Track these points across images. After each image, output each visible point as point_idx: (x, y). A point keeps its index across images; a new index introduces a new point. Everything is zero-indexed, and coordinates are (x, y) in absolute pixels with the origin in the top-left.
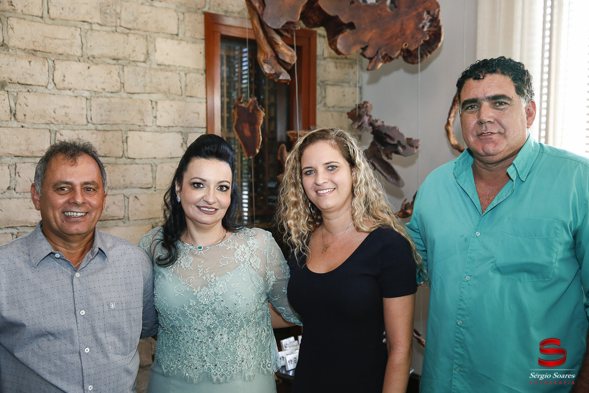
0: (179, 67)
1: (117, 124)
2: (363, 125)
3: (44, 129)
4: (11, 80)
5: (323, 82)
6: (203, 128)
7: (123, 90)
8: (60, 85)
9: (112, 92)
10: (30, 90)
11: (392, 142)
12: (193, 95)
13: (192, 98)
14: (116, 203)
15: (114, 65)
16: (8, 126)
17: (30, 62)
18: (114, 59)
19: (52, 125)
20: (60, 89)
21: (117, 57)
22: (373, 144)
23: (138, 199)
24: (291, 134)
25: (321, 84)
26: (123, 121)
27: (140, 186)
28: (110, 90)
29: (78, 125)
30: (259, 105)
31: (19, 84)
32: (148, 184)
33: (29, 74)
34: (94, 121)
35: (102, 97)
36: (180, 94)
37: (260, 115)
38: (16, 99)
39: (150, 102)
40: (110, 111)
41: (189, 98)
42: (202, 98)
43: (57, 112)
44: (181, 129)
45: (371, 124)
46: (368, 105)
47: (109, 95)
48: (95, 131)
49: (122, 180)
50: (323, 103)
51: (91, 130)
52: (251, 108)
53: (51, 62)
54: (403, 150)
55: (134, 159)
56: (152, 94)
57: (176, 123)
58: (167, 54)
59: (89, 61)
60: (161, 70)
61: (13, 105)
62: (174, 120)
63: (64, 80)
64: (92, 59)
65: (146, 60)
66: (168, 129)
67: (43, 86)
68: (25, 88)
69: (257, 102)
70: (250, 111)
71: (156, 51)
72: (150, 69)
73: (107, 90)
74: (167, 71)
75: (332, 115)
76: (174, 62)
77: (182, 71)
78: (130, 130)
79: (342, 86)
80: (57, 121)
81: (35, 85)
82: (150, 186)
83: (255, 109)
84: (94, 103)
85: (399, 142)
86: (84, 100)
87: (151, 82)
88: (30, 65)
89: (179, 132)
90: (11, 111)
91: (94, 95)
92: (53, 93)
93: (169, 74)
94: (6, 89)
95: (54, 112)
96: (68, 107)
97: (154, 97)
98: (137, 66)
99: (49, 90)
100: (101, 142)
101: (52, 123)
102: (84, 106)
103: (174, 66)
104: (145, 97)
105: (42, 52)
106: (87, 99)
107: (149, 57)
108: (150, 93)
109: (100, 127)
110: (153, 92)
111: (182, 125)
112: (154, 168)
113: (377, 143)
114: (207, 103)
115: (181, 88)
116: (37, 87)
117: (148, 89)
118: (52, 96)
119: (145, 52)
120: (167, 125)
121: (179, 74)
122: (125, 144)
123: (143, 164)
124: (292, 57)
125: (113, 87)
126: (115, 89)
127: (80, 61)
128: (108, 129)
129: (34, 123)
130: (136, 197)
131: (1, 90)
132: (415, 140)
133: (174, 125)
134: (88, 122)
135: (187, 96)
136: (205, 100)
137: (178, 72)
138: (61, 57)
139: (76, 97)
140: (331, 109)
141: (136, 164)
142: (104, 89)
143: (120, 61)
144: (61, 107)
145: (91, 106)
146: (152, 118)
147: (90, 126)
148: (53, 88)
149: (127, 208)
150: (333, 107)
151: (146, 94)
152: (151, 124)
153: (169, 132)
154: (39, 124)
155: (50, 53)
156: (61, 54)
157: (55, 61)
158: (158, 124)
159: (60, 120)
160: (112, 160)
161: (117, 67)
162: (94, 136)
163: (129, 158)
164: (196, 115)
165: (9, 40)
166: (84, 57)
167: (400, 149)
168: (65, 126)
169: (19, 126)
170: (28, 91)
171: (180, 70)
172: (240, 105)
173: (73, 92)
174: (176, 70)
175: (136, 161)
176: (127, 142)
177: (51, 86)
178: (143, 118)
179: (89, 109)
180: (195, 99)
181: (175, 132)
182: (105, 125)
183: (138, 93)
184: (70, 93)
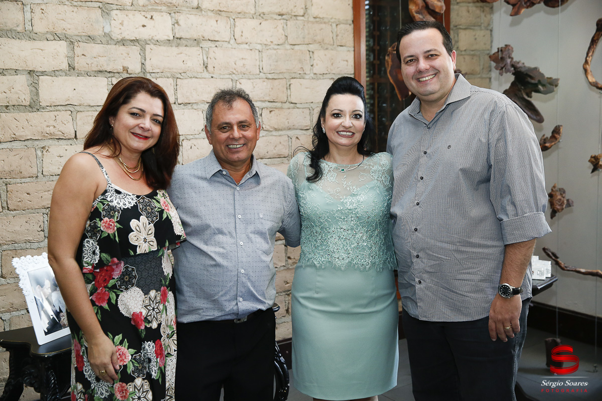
0: (331, 19)
1: (282, 73)
2: (506, 66)
3: (228, 78)
4: (204, 38)
5: (456, 26)
7: (286, 41)
8: (239, 41)
9: (278, 45)
10: (217, 46)
11: (533, 81)
12: (343, 44)
13: (342, 47)
14: (282, 143)
15: (280, 20)
16: (202, 77)
17: (217, 21)
18: (279, 15)
19: (234, 75)
20: (239, 44)
21: (282, 13)
22: (513, 84)
23: (299, 140)
25: (455, 28)
26: (287, 70)
27: (300, 127)
28: (277, 43)
29: (253, 74)
31: (210, 40)
32: (307, 126)
33: (216, 31)
34: (265, 70)
35: (270, 49)
36: (332, 43)
38: (208, 53)
39: (308, 52)
40: (277, 62)
41: (339, 47)
42: (350, 47)
43: (237, 64)
44: (333, 76)
45: (513, 66)
46: (510, 48)
47: (276, 47)
48: (266, 80)
49: (286, 123)
51: (262, 78)
53: (232, 20)
54: (543, 88)
55: (296, 104)
56: (310, 45)
57: (329, 70)
58: (322, 7)
59: (261, 18)
60: (317, 22)
61: (205, 59)
62: (327, 67)
63: (242, 36)
64: (262, 15)
65: (305, 14)
66: (323, 76)
67: (226, 41)
68: (214, 44)
71: (312, 5)
72: (308, 22)
73: (275, 42)
74: (321, 23)
75: (464, 58)
76: (327, 14)
77: (333, 23)
78: (292, 78)
79: (473, 29)
80: (237, 71)
81: (221, 41)
82: (308, 128)
84: (265, 55)
85: (540, 82)
86: (257, 52)
87: (309, 34)
88: (217, 24)
89: (332, 78)
90: (204, 65)
91: (264, 47)
92: (234, 47)
93: (323, 26)
94: (201, 46)
95: (235, 64)
96: (245, 59)
97: (311, 47)
98: (297, 20)
99: (231, 45)
100: (270, 89)
101: (234, 74)
102: (257, 57)
103: (327, 18)
104: (304, 48)
105: (226, 12)
106: (259, 51)
107: (306, 11)
108: (308, 44)
109: (270, 76)
110: (311, 43)
111: (334, 72)
112: (312, 111)
113: (517, 83)
114: (354, 51)
115: (333, 38)
116: (222, 43)
117: (307, 41)
118: (234, 50)
119: (304, 7)
120: (322, 73)
121: (331, 25)
122: (289, 90)
123: (303, 108)
124: (441, 7)
125: (279, 39)
126: (281, 42)
127: (253, 18)
128: (275, 77)
129: (220, 74)
130: (297, 138)
131: (197, 46)
132: (555, 79)
133: (328, 73)
134: (260, 72)
135: (338, 46)
136: (353, 49)
137: (330, 23)
138: (240, 16)
139: (251, 50)
140: (463, 53)
141: (298, 108)
142: (272, 42)
143: (284, 17)
144: (240, 59)
145: (262, 57)
146: (310, 66)
147: (262, 75)
148: (234, 42)
149: (290, 148)
150: (465, 50)
151: (305, 45)
152: (309, 73)
153: (323, 79)
154: (224, 75)
155: (231, 12)
156: (239, 13)
157: (236, 19)
158: (314, 72)
159: (239, 71)
160: (279, 105)
161: (282, 21)
162: (265, 83)
163: (292, 103)
164: (345, 62)
165: (202, 3)
166: (257, 14)
167: (540, 87)
168: (243, 75)
169: (210, 77)
171: (332, 22)
172: (394, 52)
173: (249, 45)
174: (329, 22)
175: (298, 105)
176: (290, 89)
177: (232, 41)
178: (302, 67)
179: (261, 60)
180: (344, 47)
181: (328, 78)
182: (273, 74)
183: (298, 45)
184: (246, 46)
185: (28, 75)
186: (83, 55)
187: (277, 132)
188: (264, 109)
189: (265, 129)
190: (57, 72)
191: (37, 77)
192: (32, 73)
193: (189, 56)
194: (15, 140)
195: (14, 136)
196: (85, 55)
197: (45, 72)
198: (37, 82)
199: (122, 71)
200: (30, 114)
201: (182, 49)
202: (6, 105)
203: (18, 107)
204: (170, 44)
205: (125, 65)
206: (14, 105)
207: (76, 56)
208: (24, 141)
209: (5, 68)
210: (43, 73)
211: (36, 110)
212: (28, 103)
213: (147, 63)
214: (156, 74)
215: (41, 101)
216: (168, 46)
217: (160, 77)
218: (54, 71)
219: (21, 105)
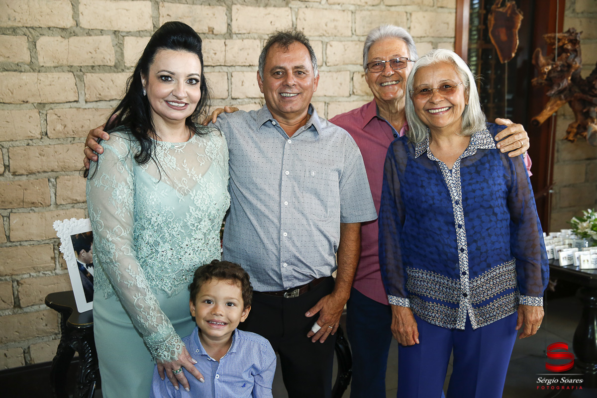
3: (318, 40)
6: (451, 38)
7: (382, 2)
8: (331, 1)
9: (373, 6)
10: (308, 6)
12: (443, 6)
13: (443, 9)
19: (324, 37)
20: (332, 4)
24: (548, 37)
28: (372, 4)
29: (345, 37)
30: (518, 8)
34: (358, 32)
35: (364, 10)
36: (432, 4)
37: (518, 19)
38: (297, 14)
39: (405, 14)
41: (440, 9)
42: (452, 9)
43: (328, 25)
44: (432, 40)
47: (370, 8)
48: (358, 42)
50: (571, 9)
51: (355, 41)
52: (509, 12)
56: (407, 7)
57: (428, 33)
61: (294, 20)
62: (426, 30)
66: (420, 39)
67: (317, 2)
68: (304, 4)
69: (516, 6)
70: (508, 15)
73: (370, 3)
75: (581, 22)
80: (328, 33)
83: (514, 13)
84: (358, 16)
86: (350, 13)
89: (430, 42)
91: (358, 8)
92: (325, 8)
94: (290, 5)
95: (326, 25)
96: (337, 21)
97: (409, 9)
99: (323, 5)
101: (324, 35)
102: (350, 18)
104: (401, 9)
106: (352, 13)
108: (405, 5)
109: (362, 39)
110: (408, 4)
111: (433, 35)
114: (456, 13)
116: (313, 3)
118: (325, 11)
120: (419, 35)
126: (375, 3)
131: (286, 7)
133: (426, 35)
134: (353, 34)
135: (438, 7)
136: (454, 11)
139: (344, 11)
140: (580, 15)
142: (366, 3)
144: (331, 21)
145: (355, 19)
147: (355, 38)
148: (325, 4)
150: (582, 13)
151: (402, 7)
153: (421, 42)
154: (314, 36)
159: (330, 33)
162: (358, 46)
164: (446, 25)
168: (334, 37)
170: (306, 7)
172: (497, 10)
173: (341, 6)
177: (324, 1)
179: (354, 22)
180: (445, 9)
181: (426, 42)
183: (395, 6)
184: (339, 7)
185: (114, 36)
186: (168, 15)
187: (369, 97)
188: (355, 74)
189: (355, 93)
190: (141, 33)
191: (122, 37)
192: (117, 33)
193: (277, 17)
194: (100, 100)
195: (100, 96)
196: (170, 16)
197: (130, 32)
198: (122, 42)
199: (207, 31)
200: (115, 74)
201: (270, 9)
202: (91, 65)
203: (103, 68)
204: (258, 4)
205: (211, 26)
206: (99, 66)
207: (161, 17)
208: (110, 101)
209: (90, 28)
210: (129, 33)
211: (121, 70)
212: (113, 64)
213: (234, 25)
214: (243, 35)
215: (125, 61)
216: (255, 6)
217: (246, 38)
218: (139, 32)
219: (107, 66)
